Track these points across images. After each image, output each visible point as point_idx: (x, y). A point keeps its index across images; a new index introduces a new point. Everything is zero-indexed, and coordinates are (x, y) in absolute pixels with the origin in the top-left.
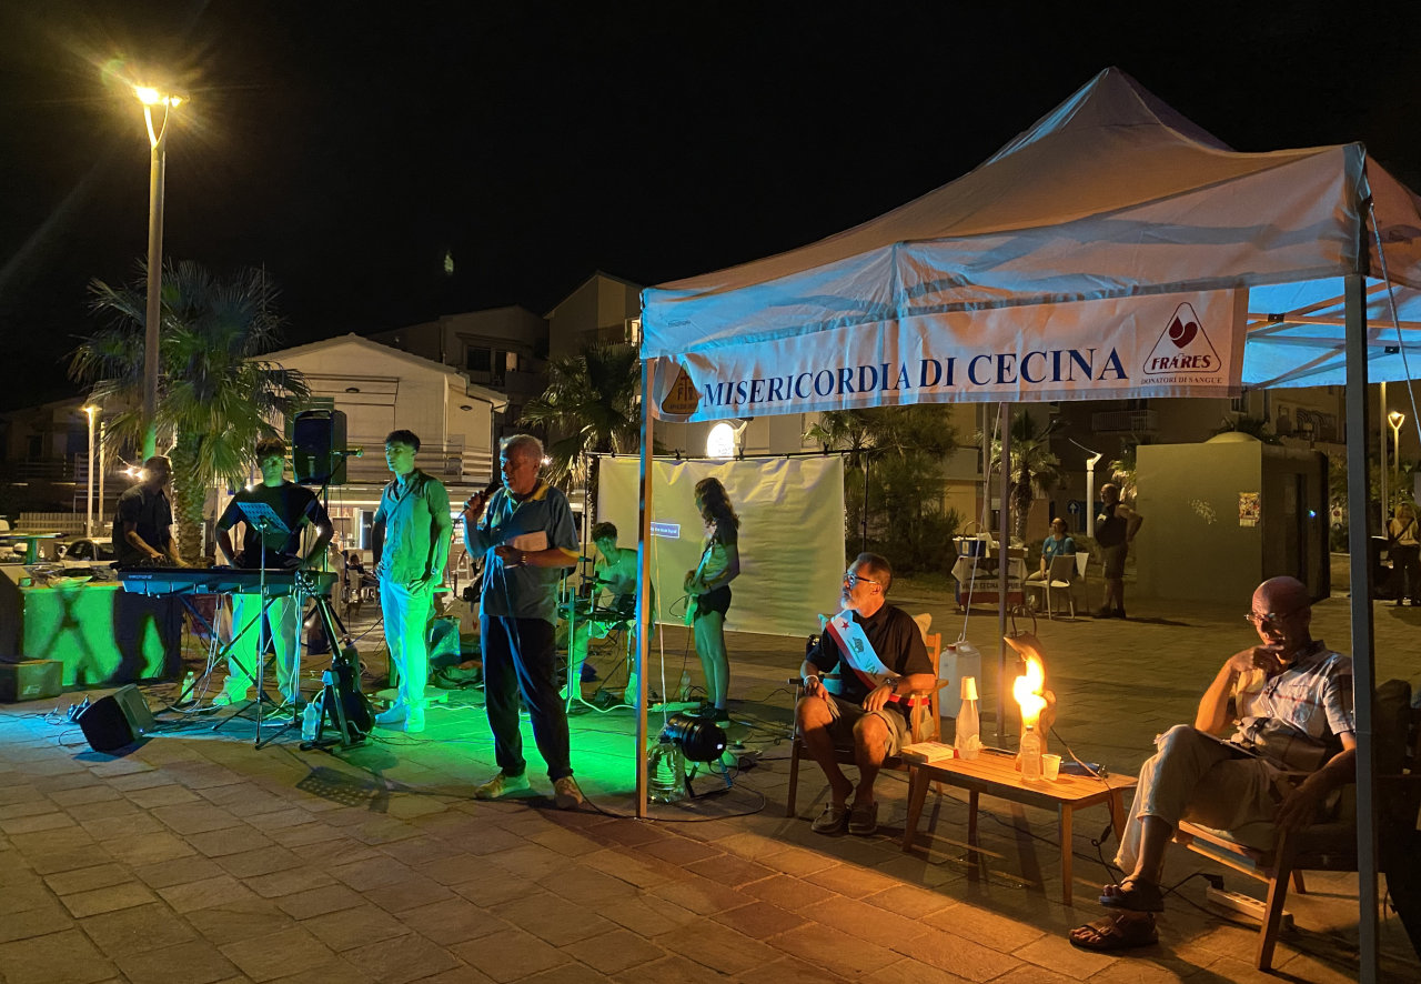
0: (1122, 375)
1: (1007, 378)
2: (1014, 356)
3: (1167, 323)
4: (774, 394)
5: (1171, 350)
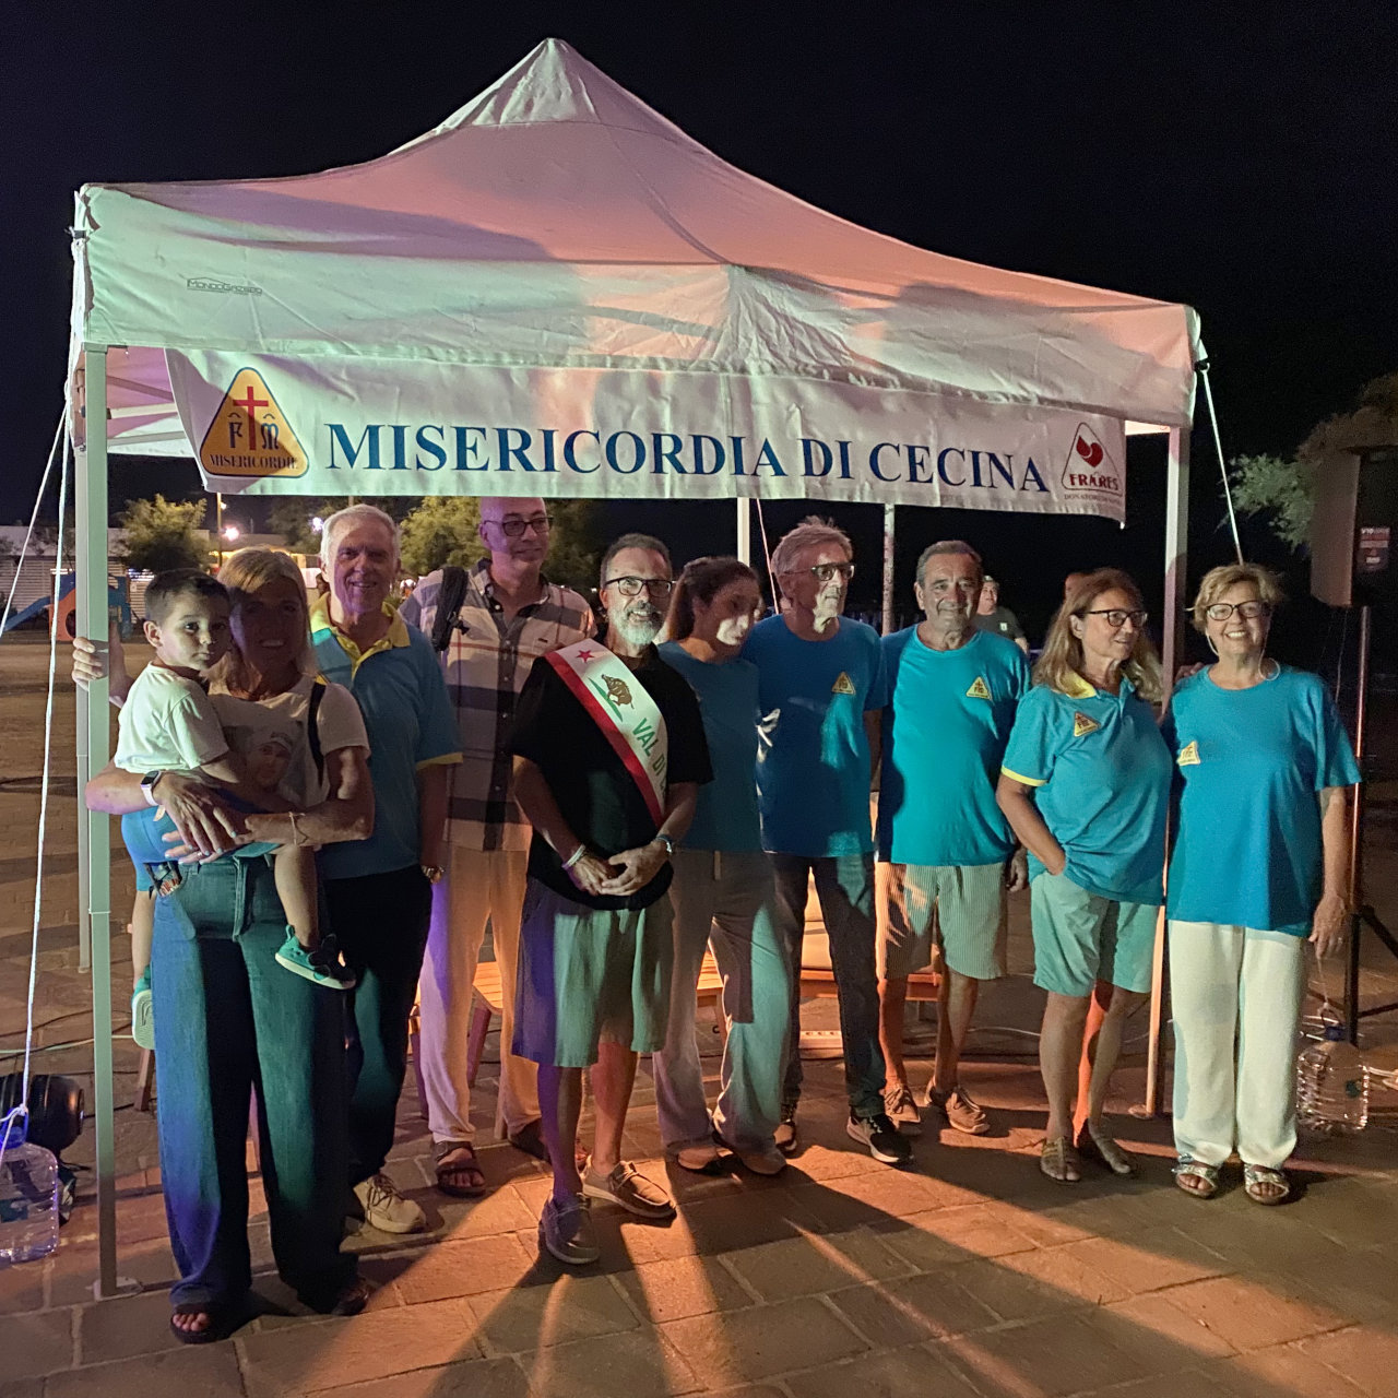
0: (1043, 488)
1: (921, 475)
2: (927, 449)
4: (512, 458)
5: (1087, 470)
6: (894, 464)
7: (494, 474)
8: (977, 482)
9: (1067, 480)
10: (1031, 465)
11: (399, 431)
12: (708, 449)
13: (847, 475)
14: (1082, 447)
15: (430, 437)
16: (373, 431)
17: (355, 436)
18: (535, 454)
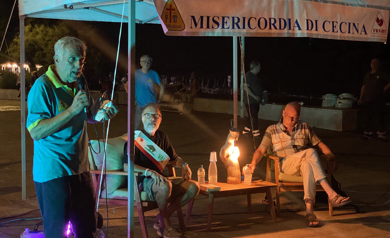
0: (366, 34)
1: (335, 30)
2: (337, 22)
4: (235, 25)
5: (378, 27)
6: (329, 27)
7: (231, 30)
8: (349, 32)
9: (373, 31)
10: (364, 26)
11: (208, 18)
12: (282, 22)
13: (317, 30)
14: (378, 20)
15: (216, 19)
16: (202, 18)
17: (197, 19)
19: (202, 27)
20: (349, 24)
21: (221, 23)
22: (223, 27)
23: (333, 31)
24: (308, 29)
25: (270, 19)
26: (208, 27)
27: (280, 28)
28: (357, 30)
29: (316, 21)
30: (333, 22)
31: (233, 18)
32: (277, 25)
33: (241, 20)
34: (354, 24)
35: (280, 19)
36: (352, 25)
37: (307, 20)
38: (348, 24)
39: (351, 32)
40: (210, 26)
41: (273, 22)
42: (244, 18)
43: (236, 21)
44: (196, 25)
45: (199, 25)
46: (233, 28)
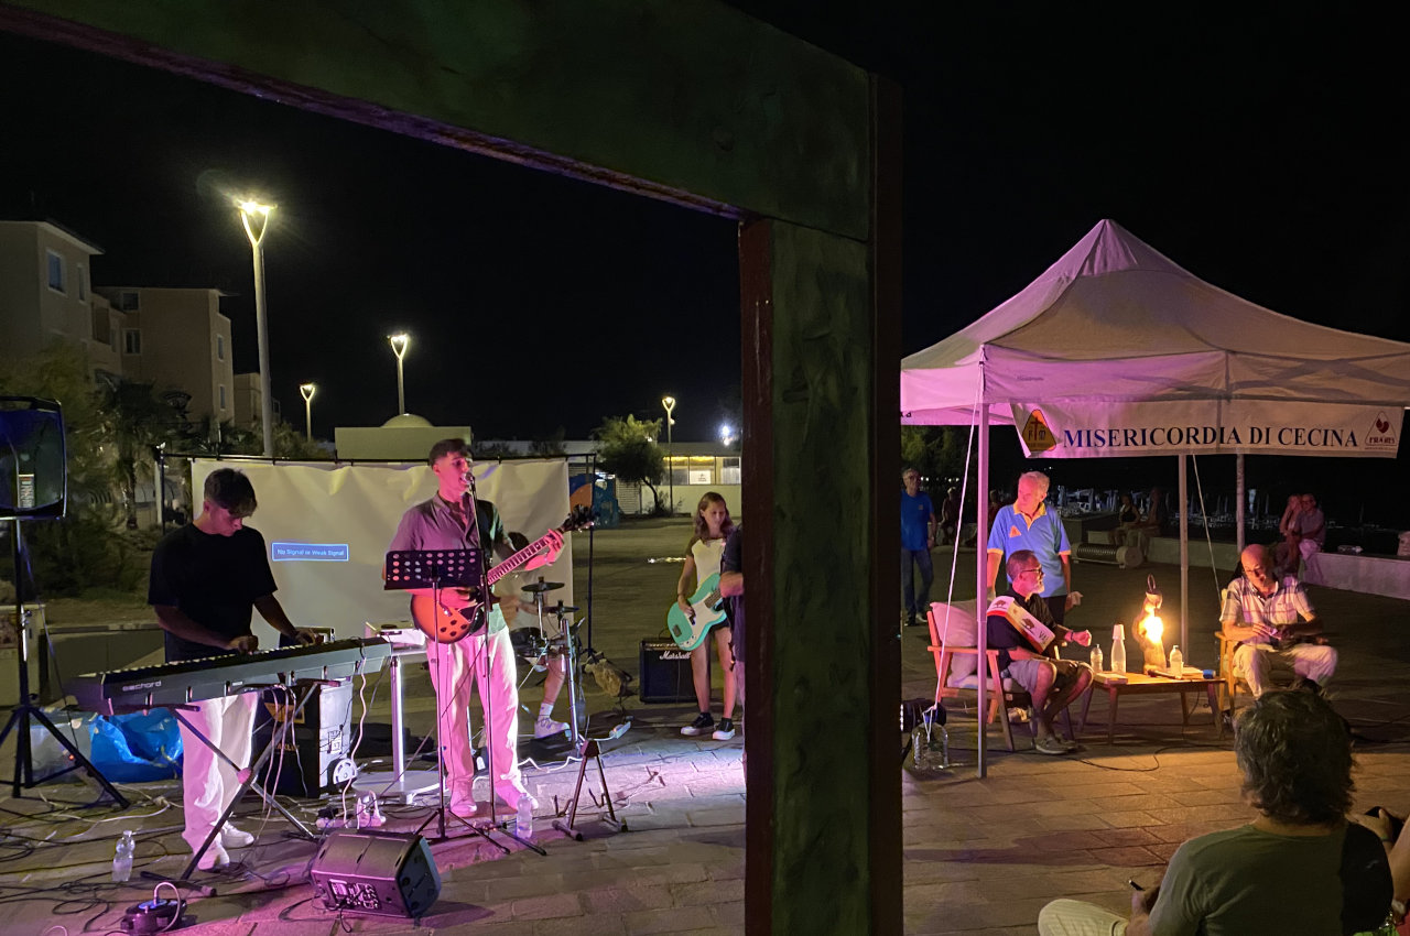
0: (1355, 445)
1: (1300, 442)
2: (1304, 430)
3: (1375, 419)
4: (1129, 441)
5: (1379, 434)
6: (1289, 437)
7: (1123, 448)
8: (1325, 444)
9: (1368, 441)
10: (1352, 435)
11: (1088, 432)
12: (1210, 432)
13: (1267, 442)
14: (1379, 424)
15: (1099, 433)
16: (1080, 432)
17: (1073, 434)
18: (1138, 439)
19: (1080, 445)
20: (1326, 431)
21: (1106, 437)
22: (1111, 444)
23: (1297, 443)
24: (1252, 442)
25: (1188, 430)
26: (1089, 445)
27: (1205, 442)
28: (1340, 441)
29: (1268, 430)
30: (1297, 430)
31: (1126, 431)
32: (1200, 437)
33: (1139, 434)
34: (1334, 432)
35: (1205, 429)
36: (1330, 433)
37: (1252, 429)
38: (1323, 432)
39: (1329, 443)
40: (1092, 444)
41: (1192, 432)
42: (1144, 431)
43: (1130, 434)
44: (1072, 443)
45: (1076, 443)
46: (1127, 444)
